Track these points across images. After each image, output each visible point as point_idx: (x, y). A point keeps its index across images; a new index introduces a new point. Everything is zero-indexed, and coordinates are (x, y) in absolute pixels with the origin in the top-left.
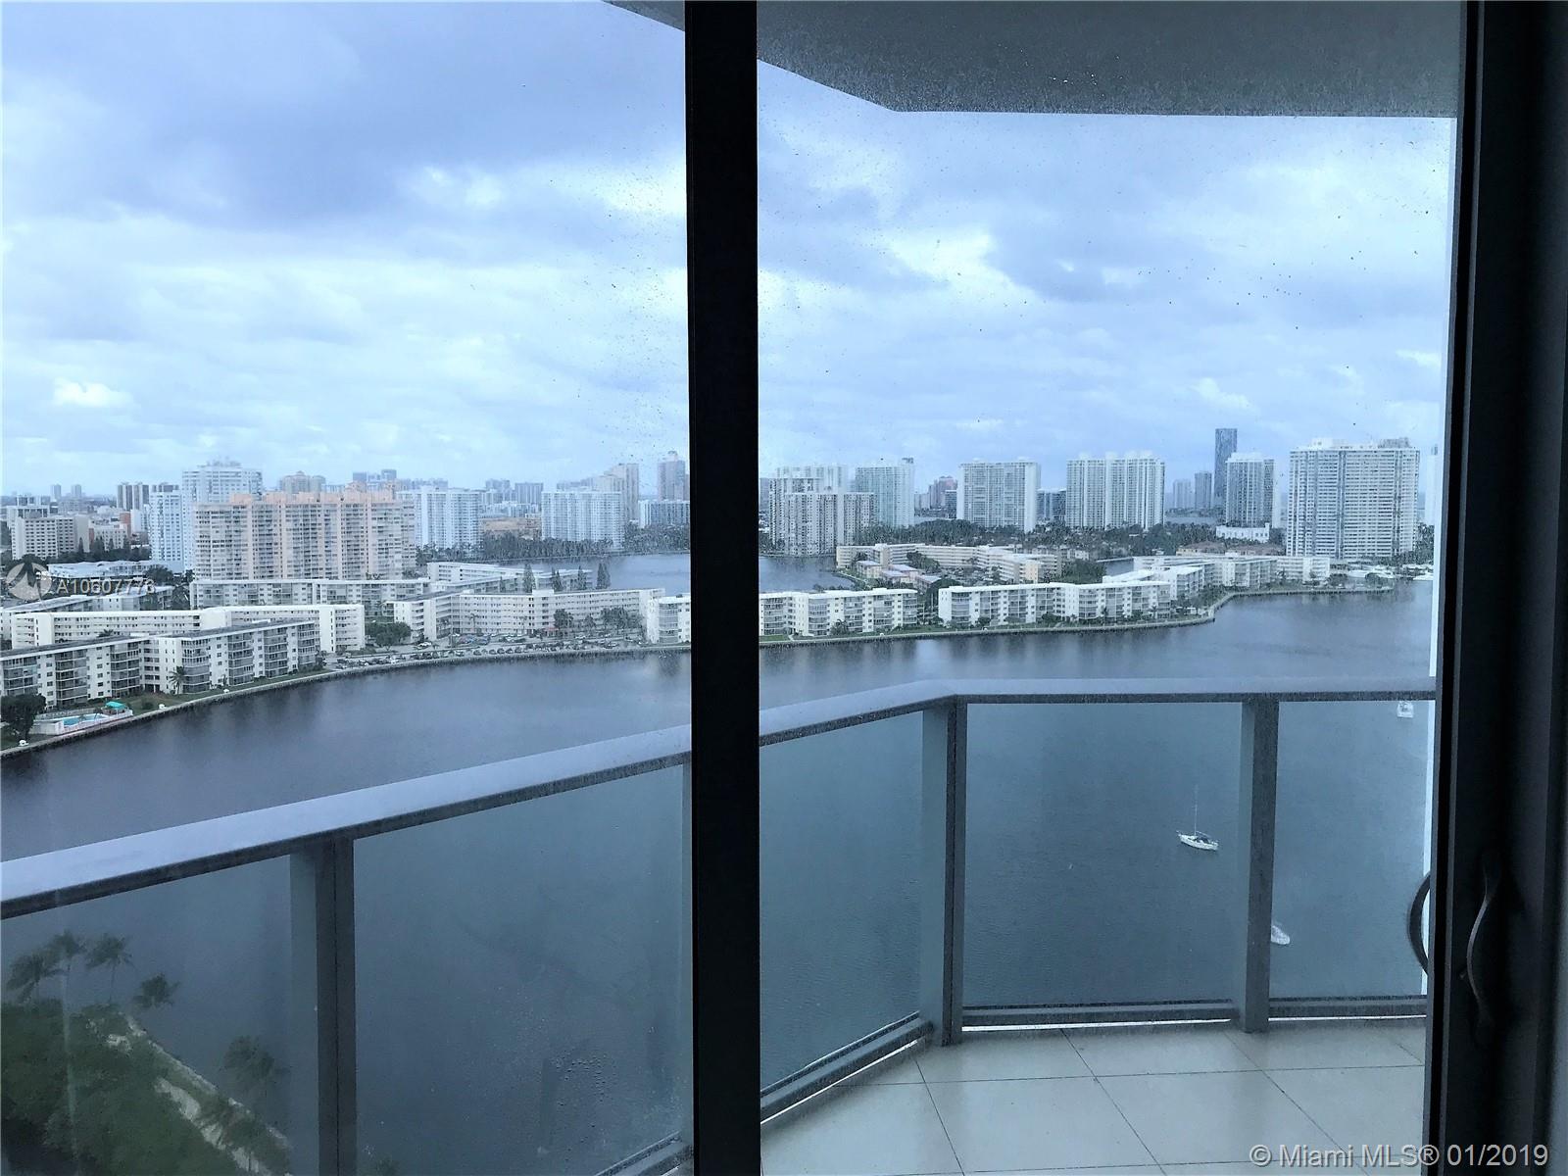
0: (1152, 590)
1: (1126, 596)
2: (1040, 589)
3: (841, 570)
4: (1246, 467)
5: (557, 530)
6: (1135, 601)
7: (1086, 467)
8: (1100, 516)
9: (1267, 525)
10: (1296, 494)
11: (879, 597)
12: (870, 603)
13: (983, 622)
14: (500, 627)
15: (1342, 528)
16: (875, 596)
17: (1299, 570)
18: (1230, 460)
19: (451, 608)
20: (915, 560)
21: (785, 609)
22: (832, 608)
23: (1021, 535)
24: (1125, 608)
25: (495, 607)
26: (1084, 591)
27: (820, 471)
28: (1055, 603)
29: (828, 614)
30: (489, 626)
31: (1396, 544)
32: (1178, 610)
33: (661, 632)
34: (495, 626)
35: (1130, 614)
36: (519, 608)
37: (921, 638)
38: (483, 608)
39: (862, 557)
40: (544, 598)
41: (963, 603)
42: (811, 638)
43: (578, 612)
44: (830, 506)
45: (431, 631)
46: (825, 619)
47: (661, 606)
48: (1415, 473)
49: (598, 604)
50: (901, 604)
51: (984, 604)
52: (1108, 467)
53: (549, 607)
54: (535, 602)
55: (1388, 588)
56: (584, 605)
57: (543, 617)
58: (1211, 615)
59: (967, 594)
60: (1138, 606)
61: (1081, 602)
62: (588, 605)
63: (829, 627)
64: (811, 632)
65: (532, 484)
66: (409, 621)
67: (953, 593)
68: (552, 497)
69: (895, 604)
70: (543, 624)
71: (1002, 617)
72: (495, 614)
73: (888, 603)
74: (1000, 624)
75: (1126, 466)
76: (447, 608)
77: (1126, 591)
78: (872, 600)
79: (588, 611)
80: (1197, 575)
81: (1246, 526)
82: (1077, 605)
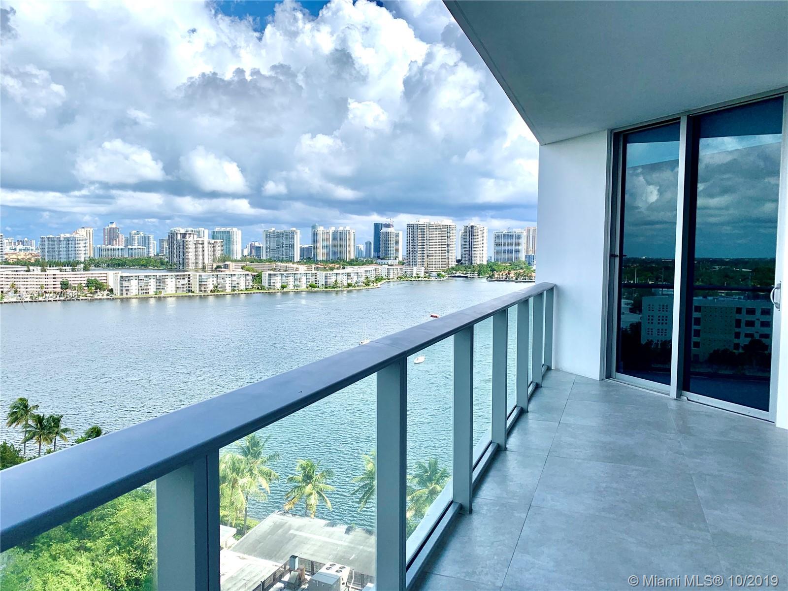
2: (308, 274)
4: (388, 234)
5: (49, 256)
6: (348, 279)
7: (321, 233)
8: (328, 256)
9: (397, 259)
10: (410, 243)
13: (283, 287)
15: (428, 257)
18: (381, 231)
20: (246, 269)
21: (186, 280)
22: (211, 280)
24: (344, 282)
25: (25, 280)
26: (327, 274)
28: (315, 280)
29: (209, 282)
31: (448, 264)
33: (121, 290)
35: (346, 284)
36: (40, 280)
37: (254, 293)
40: (54, 275)
41: (274, 278)
43: (73, 282)
44: (200, 246)
46: (207, 284)
47: (122, 277)
49: (84, 279)
51: (283, 279)
52: (331, 234)
53: (57, 279)
54: (49, 277)
56: (76, 279)
57: (54, 285)
58: (379, 286)
59: (276, 275)
60: (349, 281)
61: (326, 279)
62: (79, 279)
63: (209, 289)
64: (200, 291)
67: (269, 274)
68: (47, 239)
69: (242, 279)
70: (54, 288)
71: (291, 285)
72: (25, 283)
73: (238, 278)
74: (290, 288)
75: (338, 233)
77: (344, 275)
78: (230, 276)
79: (79, 282)
81: (388, 259)
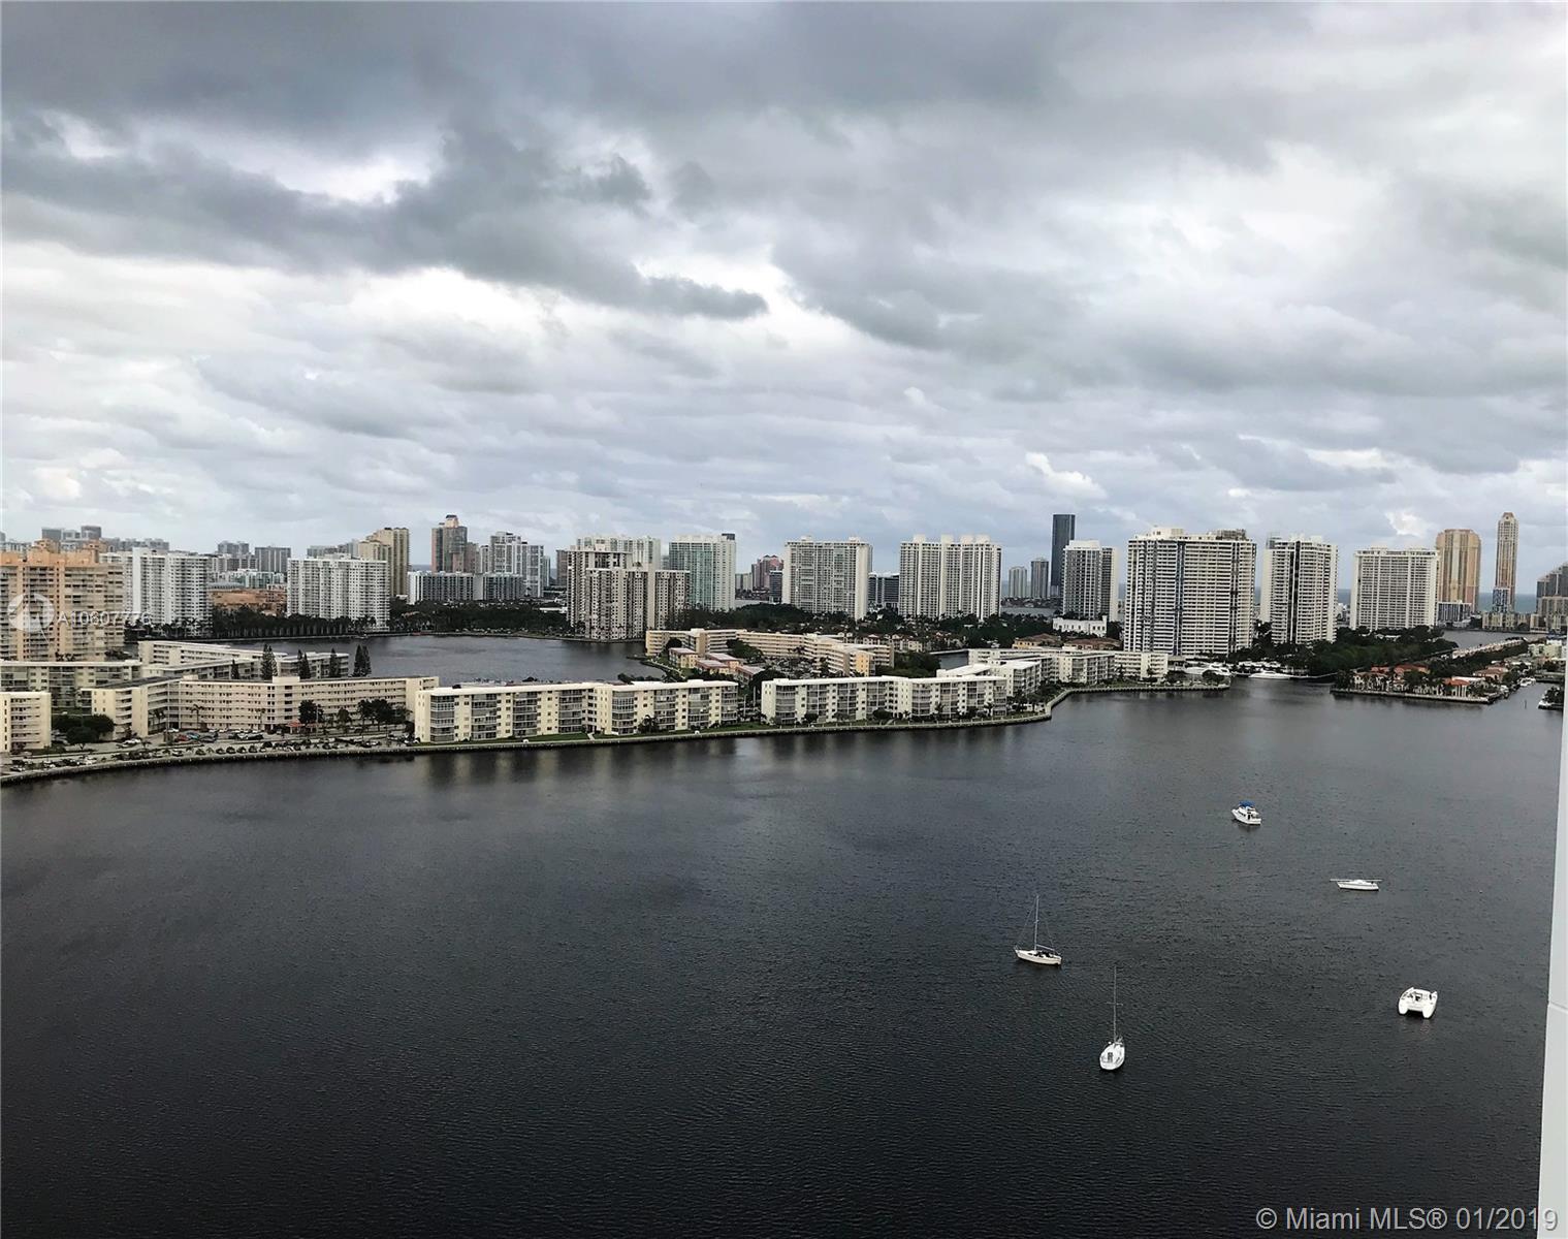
0: (988, 685)
1: (961, 692)
2: (872, 683)
3: (649, 658)
4: (1084, 556)
5: (306, 605)
6: (970, 697)
7: (920, 550)
8: (935, 605)
9: (1105, 618)
10: (1134, 587)
11: (696, 690)
12: (684, 696)
13: (810, 718)
14: (230, 721)
15: (1180, 623)
16: (690, 689)
17: (1137, 666)
18: (1067, 548)
19: (169, 697)
20: (737, 649)
21: (585, 703)
22: (640, 703)
23: (851, 622)
24: (960, 705)
25: (225, 698)
26: (918, 685)
27: (628, 544)
28: (887, 698)
29: (635, 710)
30: (217, 720)
31: (1233, 641)
32: (1014, 707)
33: (433, 729)
34: (225, 721)
35: (965, 710)
36: (256, 698)
37: (741, 736)
38: (209, 697)
39: (675, 643)
40: (287, 687)
41: (789, 697)
42: (613, 736)
43: (330, 704)
44: (639, 585)
45: (141, 725)
46: (632, 714)
47: (433, 697)
48: (1251, 567)
49: (354, 695)
50: (719, 698)
51: (811, 699)
52: (944, 552)
53: (294, 698)
54: (276, 691)
55: (1224, 686)
56: (336, 696)
57: (286, 710)
58: (1048, 712)
59: (793, 688)
60: (973, 702)
61: (914, 698)
62: (342, 696)
63: (635, 724)
64: (614, 730)
65: (278, 549)
66: (111, 712)
67: (778, 687)
68: (301, 565)
69: (713, 698)
70: (286, 718)
71: (830, 714)
72: (224, 705)
73: (705, 697)
74: (828, 721)
75: (962, 550)
76: (164, 697)
77: (961, 686)
78: (686, 693)
79: (342, 703)
80: (1034, 670)
81: (1082, 619)
82: (910, 701)
